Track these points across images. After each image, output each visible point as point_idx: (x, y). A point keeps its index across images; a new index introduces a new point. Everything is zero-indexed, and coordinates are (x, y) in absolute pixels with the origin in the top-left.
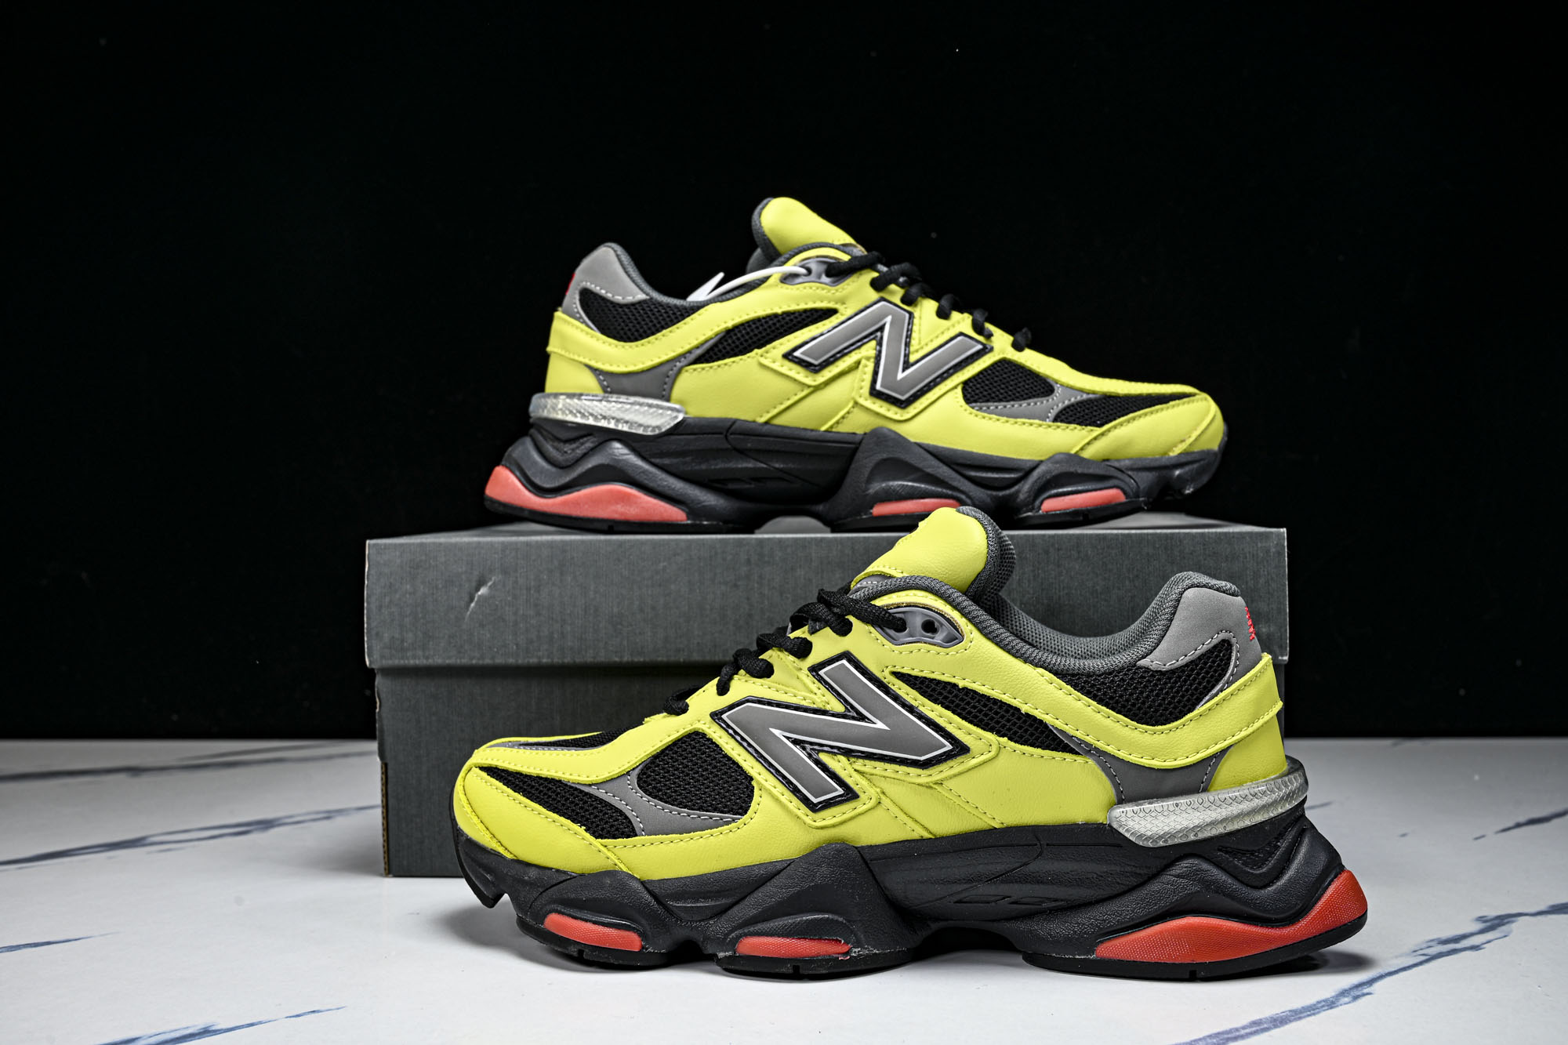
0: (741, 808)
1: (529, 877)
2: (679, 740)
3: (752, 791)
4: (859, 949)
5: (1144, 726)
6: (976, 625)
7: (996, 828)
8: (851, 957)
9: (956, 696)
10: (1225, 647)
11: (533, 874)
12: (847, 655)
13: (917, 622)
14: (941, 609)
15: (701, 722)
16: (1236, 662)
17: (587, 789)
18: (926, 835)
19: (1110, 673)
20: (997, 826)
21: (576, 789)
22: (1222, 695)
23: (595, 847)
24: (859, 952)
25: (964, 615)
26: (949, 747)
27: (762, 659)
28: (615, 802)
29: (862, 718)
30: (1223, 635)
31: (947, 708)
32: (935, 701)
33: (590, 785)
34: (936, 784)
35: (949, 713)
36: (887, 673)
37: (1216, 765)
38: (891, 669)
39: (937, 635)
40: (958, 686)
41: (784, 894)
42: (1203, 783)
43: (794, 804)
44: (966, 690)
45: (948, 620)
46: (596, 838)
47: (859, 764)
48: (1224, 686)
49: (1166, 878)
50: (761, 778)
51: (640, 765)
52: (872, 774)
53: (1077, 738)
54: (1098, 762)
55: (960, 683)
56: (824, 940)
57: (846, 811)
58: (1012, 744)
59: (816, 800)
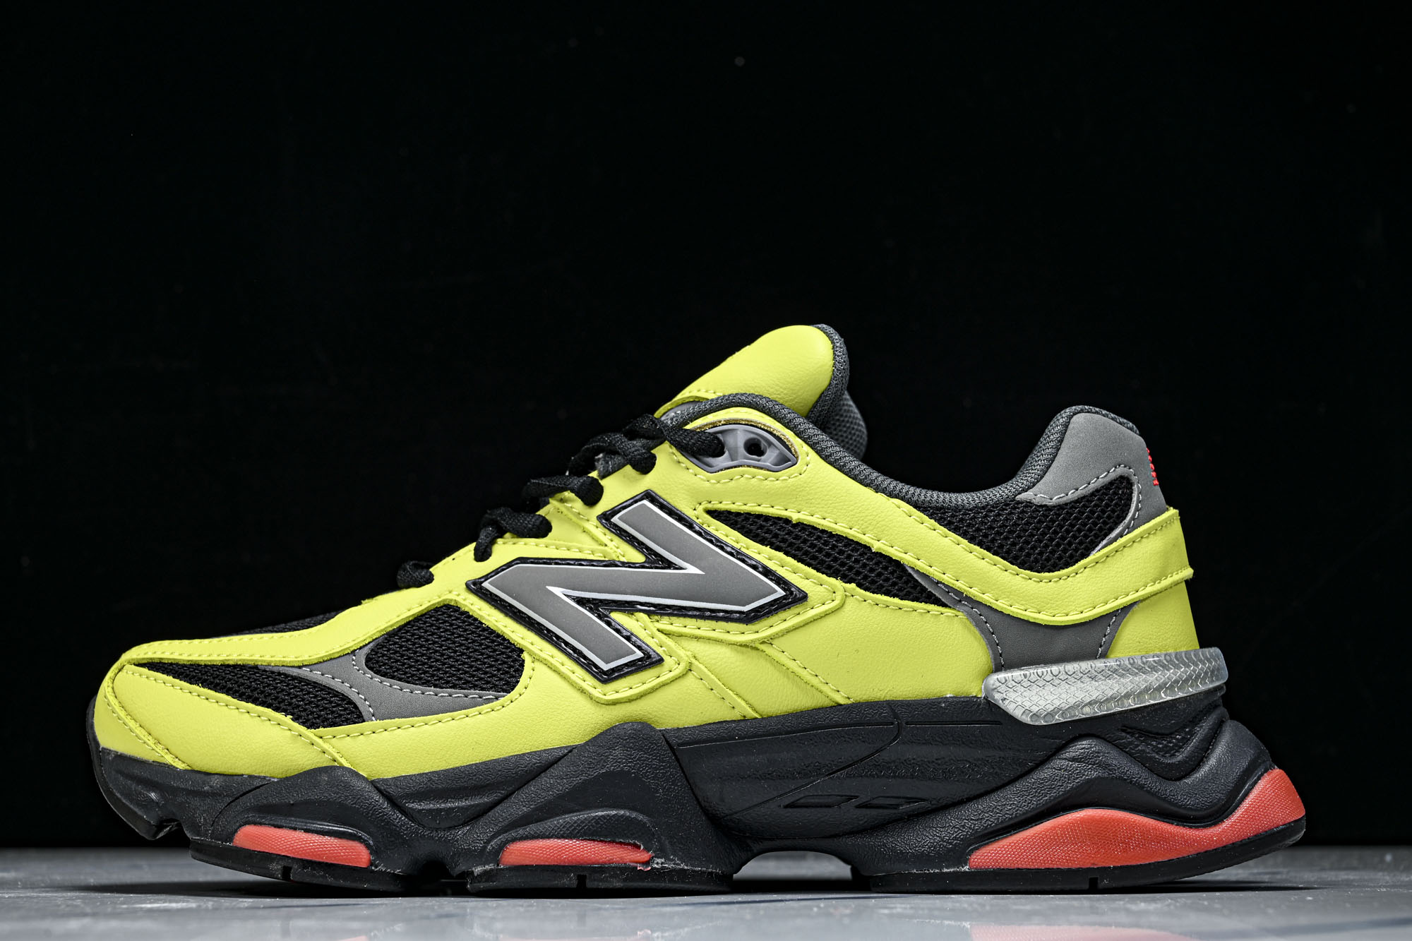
0: (508, 683)
1: (211, 787)
2: (422, 615)
3: (522, 665)
4: (663, 860)
5: (1028, 572)
6: (813, 446)
7: (841, 705)
8: (653, 869)
9: (789, 533)
10: (1123, 484)
11: (215, 782)
12: (649, 496)
13: (738, 440)
14: (768, 424)
15: (454, 593)
16: (1137, 505)
17: (295, 672)
18: (751, 714)
19: (983, 508)
20: (842, 701)
21: (279, 674)
22: (1121, 541)
23: (308, 738)
24: (662, 863)
25: (799, 434)
26: (780, 593)
27: (539, 515)
28: (336, 684)
29: (670, 565)
30: (1121, 470)
31: (778, 549)
32: (762, 542)
33: (300, 667)
34: (763, 643)
35: (781, 555)
36: (700, 509)
37: (1117, 626)
38: (705, 505)
39: (762, 457)
40: (791, 521)
41: (564, 786)
42: (1101, 646)
43: (579, 675)
44: (801, 526)
45: (778, 438)
46: (308, 728)
47: (665, 623)
48: (1124, 530)
49: (1057, 763)
50: (534, 649)
51: (369, 643)
52: (681, 635)
53: (944, 584)
54: (970, 616)
55: (795, 517)
56: (617, 843)
57: (646, 679)
58: (862, 591)
59: (605, 667)
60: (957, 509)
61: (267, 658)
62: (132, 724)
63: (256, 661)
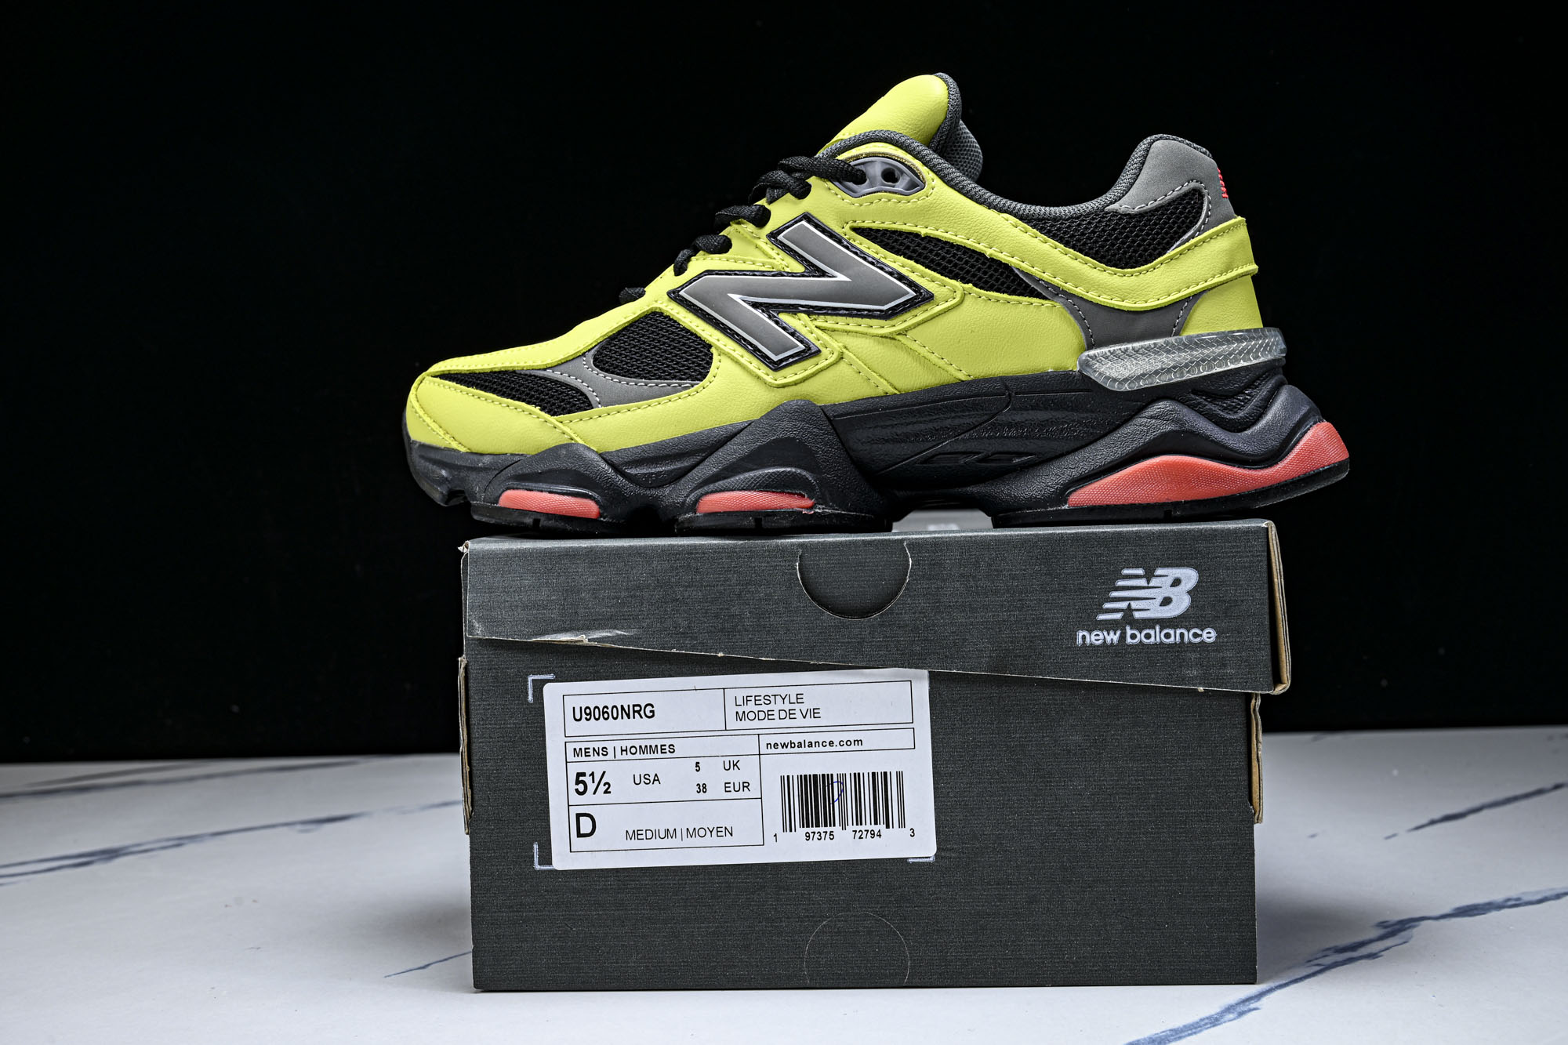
0: (701, 373)
1: (484, 463)
2: (636, 322)
3: (711, 358)
4: (824, 506)
5: (1113, 268)
6: (937, 173)
7: (963, 381)
8: (815, 513)
9: (919, 245)
10: (1195, 196)
11: (487, 460)
12: (807, 217)
13: (876, 170)
14: (901, 156)
15: (659, 302)
16: (1207, 213)
17: (541, 373)
18: (891, 390)
19: (1078, 218)
20: (964, 378)
21: (531, 376)
22: (1192, 241)
23: (551, 423)
24: (823, 509)
25: (925, 163)
26: (912, 294)
27: (723, 236)
28: (571, 381)
29: (823, 274)
30: (1193, 184)
31: (910, 258)
32: (898, 253)
33: (545, 369)
34: (899, 334)
35: (912, 263)
36: (847, 227)
37: (1188, 310)
38: (851, 224)
39: (897, 184)
40: (920, 235)
41: (745, 450)
42: (1174, 326)
43: (754, 364)
44: (929, 239)
45: (909, 167)
46: (552, 416)
47: (821, 321)
48: (1195, 233)
49: (1138, 420)
50: (720, 344)
51: (595, 346)
52: (834, 330)
53: (1044, 281)
54: (1066, 306)
55: (923, 232)
56: (786, 493)
57: (808, 367)
58: (978, 290)
59: (775, 358)
60: (1055, 219)
61: (522, 364)
62: (428, 420)
63: (514, 367)
